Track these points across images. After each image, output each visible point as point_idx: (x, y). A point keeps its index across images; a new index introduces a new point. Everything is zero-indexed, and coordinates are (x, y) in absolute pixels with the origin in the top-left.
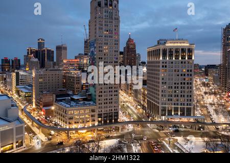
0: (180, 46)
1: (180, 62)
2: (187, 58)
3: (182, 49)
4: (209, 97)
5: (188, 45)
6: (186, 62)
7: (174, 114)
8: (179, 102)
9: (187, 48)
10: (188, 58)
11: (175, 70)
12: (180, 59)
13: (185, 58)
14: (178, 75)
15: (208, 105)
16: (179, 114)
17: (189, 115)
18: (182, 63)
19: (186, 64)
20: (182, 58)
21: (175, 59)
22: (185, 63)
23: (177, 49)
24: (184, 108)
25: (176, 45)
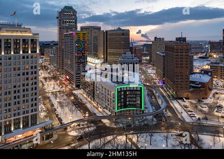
0: (21, 36)
1: (21, 57)
2: (30, 52)
3: (24, 40)
4: (50, 83)
5: (31, 35)
6: (30, 57)
7: (15, 129)
8: (21, 111)
9: (30, 39)
10: (32, 52)
11: (14, 68)
12: (21, 53)
13: (28, 52)
14: (19, 75)
15: (50, 95)
16: (21, 126)
17: (34, 124)
18: (24, 57)
19: (30, 59)
20: (23, 52)
21: (14, 53)
22: (27, 57)
23: (17, 40)
24: (28, 117)
25: (14, 34)
